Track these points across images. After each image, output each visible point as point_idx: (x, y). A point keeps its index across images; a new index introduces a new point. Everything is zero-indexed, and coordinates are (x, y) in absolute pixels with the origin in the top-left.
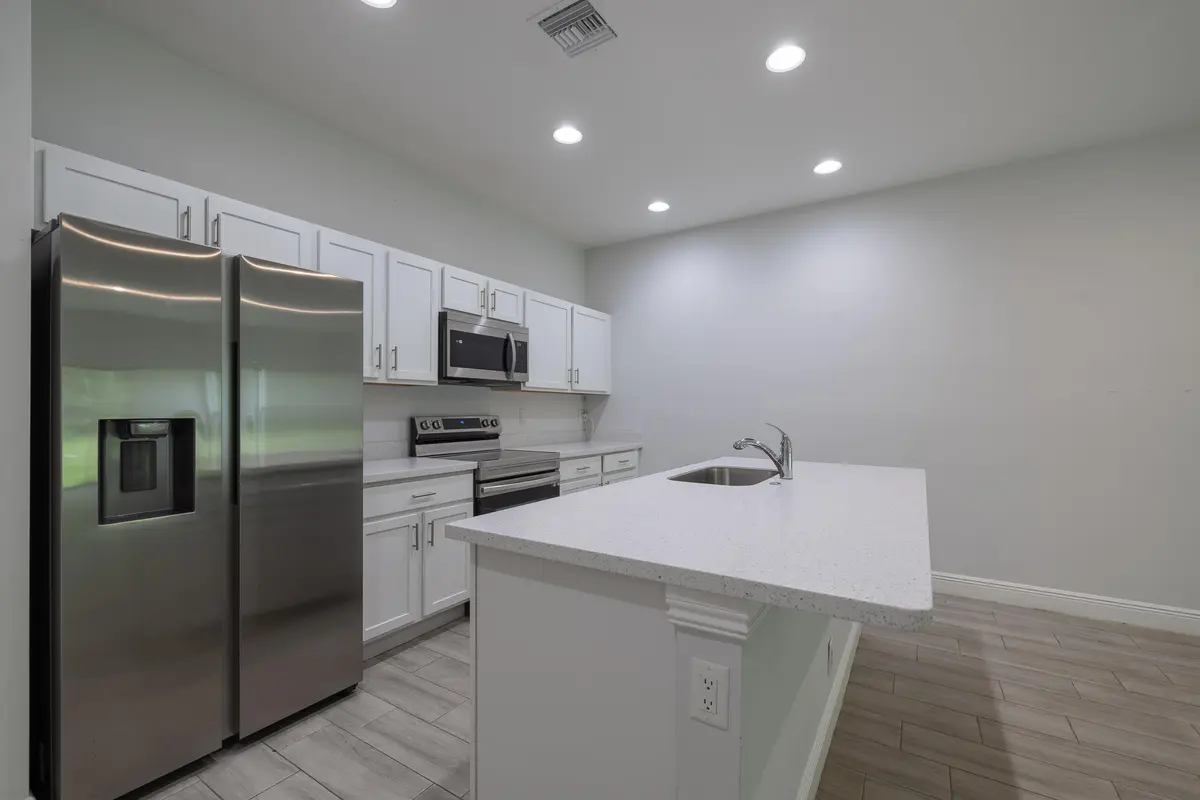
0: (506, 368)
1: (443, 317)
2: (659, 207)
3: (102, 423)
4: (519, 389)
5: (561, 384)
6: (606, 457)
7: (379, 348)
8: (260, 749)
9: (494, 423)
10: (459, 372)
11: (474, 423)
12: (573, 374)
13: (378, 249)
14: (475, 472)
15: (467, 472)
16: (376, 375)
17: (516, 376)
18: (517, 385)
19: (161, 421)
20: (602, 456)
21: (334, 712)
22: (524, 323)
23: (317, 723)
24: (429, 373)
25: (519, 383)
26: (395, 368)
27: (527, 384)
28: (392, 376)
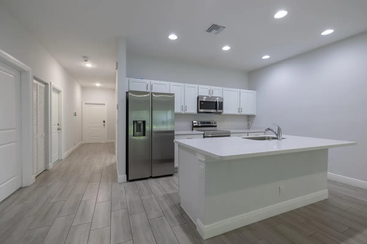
0: (216, 109)
1: (198, 98)
2: (266, 57)
3: (134, 121)
4: (221, 114)
5: (236, 112)
6: (249, 133)
7: (182, 106)
8: (155, 179)
9: (215, 123)
10: (202, 110)
11: (209, 123)
12: (240, 110)
13: (182, 84)
14: (204, 134)
15: (202, 134)
16: (182, 112)
17: (219, 111)
18: (220, 113)
19: (142, 121)
20: (248, 133)
21: (168, 178)
22: (223, 96)
23: (165, 178)
24: (194, 111)
25: (221, 113)
26: (186, 110)
27: (223, 113)
28: (185, 112)
